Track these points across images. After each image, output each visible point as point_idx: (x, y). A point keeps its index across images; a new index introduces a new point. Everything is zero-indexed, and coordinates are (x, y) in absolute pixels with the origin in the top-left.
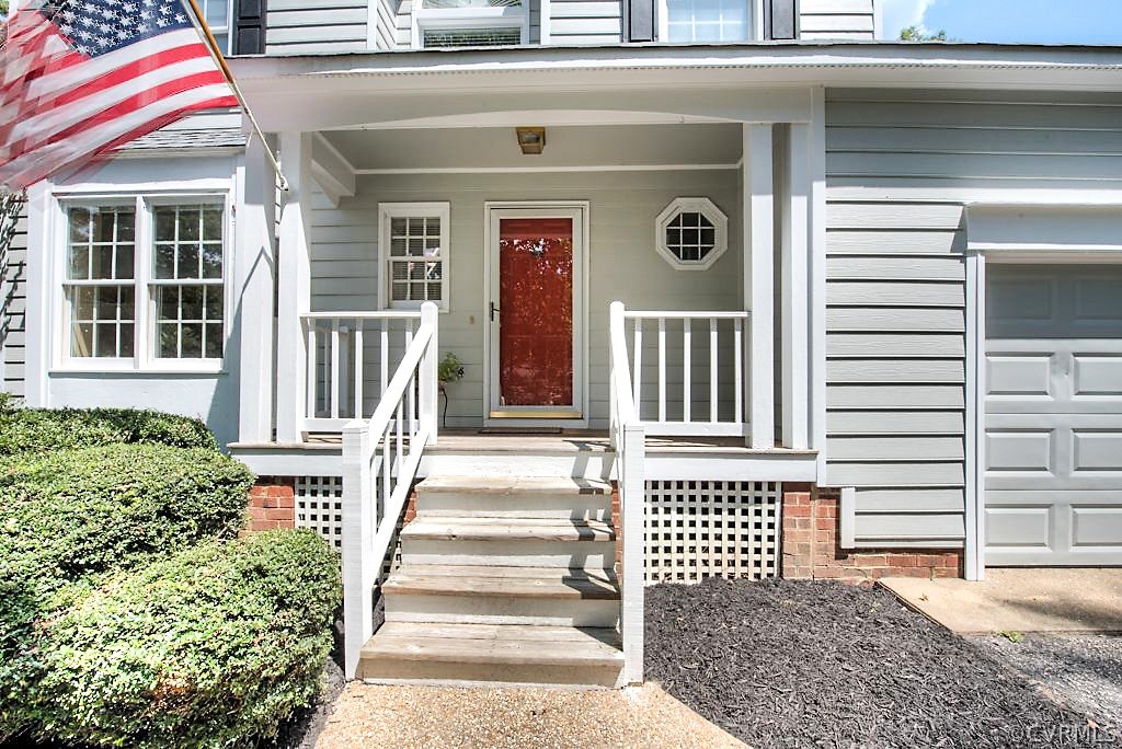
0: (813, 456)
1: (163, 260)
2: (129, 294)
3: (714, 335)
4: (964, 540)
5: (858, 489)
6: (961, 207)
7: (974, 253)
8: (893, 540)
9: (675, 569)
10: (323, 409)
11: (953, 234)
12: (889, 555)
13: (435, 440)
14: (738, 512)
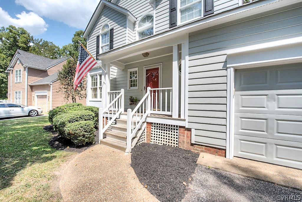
0: (184, 120)
3: (166, 93)
4: (226, 147)
5: (195, 129)
6: (226, 55)
7: (230, 67)
8: (205, 143)
9: (158, 141)
11: (224, 63)
12: (204, 147)
13: (123, 113)
14: (170, 131)
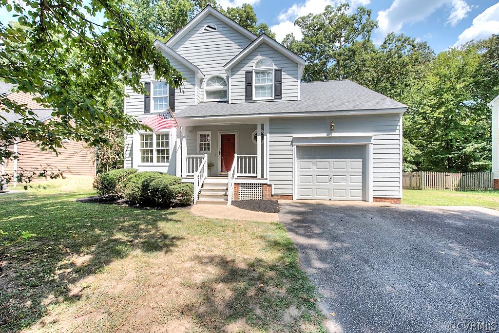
0: (267, 179)
1: (158, 144)
2: (152, 151)
3: (252, 159)
4: (292, 193)
5: (274, 185)
6: (292, 137)
7: (294, 145)
10: (189, 172)
11: (291, 142)
12: (279, 196)
13: (207, 177)
14: (256, 188)
